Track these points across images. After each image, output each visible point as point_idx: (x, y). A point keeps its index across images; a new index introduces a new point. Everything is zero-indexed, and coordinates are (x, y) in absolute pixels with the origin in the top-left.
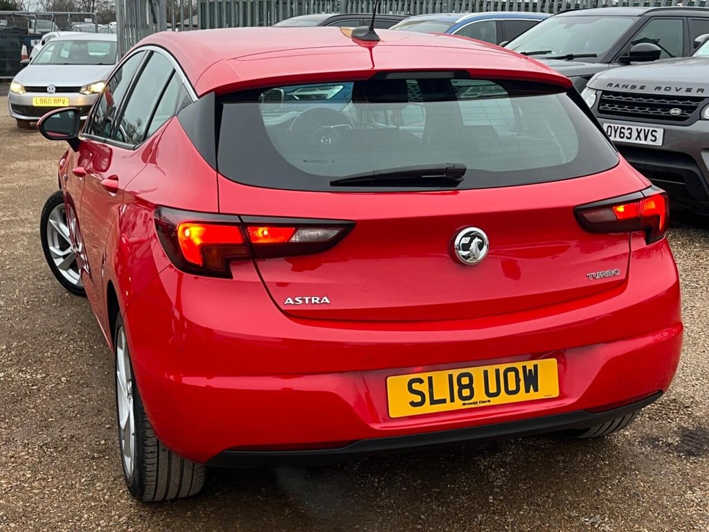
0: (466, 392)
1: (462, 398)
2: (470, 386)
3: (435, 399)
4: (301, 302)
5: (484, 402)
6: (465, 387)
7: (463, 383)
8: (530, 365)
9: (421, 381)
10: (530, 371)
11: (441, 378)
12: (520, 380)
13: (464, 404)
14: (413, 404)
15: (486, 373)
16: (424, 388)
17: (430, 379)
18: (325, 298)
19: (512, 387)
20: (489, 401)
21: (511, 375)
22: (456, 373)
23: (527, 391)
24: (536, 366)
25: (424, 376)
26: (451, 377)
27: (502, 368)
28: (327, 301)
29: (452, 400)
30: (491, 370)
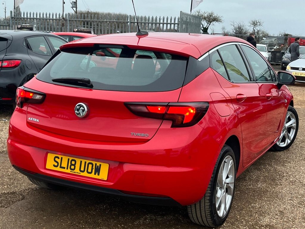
0: (73, 167)
1: (71, 169)
2: (74, 165)
3: (62, 166)
4: (32, 120)
5: (78, 173)
6: (73, 165)
7: (72, 163)
8: (98, 164)
9: (59, 158)
10: (98, 166)
11: (65, 159)
12: (93, 169)
13: (71, 171)
14: (54, 166)
15: (81, 162)
16: (59, 161)
17: (62, 158)
18: (38, 120)
19: (90, 170)
20: (80, 173)
21: (90, 166)
22: (71, 159)
23: (95, 174)
24: (100, 165)
25: (60, 156)
26: (69, 159)
27: (88, 162)
28: (38, 121)
29: (67, 169)
30: (83, 161)
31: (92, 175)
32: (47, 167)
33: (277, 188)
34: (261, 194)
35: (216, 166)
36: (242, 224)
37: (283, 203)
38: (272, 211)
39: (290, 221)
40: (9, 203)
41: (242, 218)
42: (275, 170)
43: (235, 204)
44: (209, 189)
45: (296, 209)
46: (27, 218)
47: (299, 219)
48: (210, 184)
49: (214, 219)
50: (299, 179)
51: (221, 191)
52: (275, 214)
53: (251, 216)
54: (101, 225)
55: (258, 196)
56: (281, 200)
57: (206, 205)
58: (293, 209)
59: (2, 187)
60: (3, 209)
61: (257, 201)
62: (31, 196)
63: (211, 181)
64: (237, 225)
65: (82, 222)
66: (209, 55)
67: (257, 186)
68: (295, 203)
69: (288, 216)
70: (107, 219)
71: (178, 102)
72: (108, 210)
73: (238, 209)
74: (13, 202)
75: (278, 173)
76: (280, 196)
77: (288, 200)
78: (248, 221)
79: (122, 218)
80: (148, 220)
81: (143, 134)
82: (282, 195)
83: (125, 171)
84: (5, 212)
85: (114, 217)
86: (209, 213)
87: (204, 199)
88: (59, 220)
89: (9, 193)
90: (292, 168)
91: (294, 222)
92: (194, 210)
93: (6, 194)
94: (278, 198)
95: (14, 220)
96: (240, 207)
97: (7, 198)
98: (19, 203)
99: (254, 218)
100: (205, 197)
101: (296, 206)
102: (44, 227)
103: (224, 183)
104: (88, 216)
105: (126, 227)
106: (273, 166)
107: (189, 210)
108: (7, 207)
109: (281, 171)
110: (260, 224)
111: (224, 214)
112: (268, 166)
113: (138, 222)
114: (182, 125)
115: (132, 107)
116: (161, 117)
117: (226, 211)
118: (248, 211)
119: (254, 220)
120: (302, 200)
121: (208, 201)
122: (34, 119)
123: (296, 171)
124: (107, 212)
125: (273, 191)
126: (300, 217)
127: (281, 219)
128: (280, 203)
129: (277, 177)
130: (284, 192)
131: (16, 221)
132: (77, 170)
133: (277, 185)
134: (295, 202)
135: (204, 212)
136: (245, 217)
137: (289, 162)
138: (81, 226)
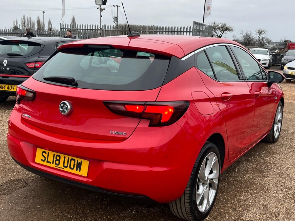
0: (57, 162)
1: (56, 164)
2: (59, 160)
3: (48, 161)
5: (62, 168)
9: (46, 153)
10: (79, 162)
13: (56, 166)
14: (42, 160)
15: (65, 157)
17: (48, 153)
20: (64, 169)
22: (56, 154)
24: (81, 161)
25: (47, 151)
26: (54, 154)
27: (71, 158)
31: (74, 171)
32: (36, 161)
33: (264, 181)
34: (247, 186)
35: (197, 164)
36: (224, 219)
37: (268, 196)
38: (256, 205)
39: (273, 216)
40: (12, 190)
41: (225, 212)
42: (264, 161)
43: (221, 197)
44: (188, 186)
45: (280, 203)
46: (22, 207)
47: (282, 214)
48: (190, 181)
49: (195, 215)
50: (286, 172)
51: (204, 187)
52: (259, 208)
53: (235, 209)
54: (88, 216)
55: (245, 188)
56: (266, 193)
57: (185, 202)
58: (278, 203)
59: (11, 174)
60: (4, 196)
61: (243, 193)
62: (34, 184)
63: (190, 178)
64: (219, 219)
65: (71, 212)
66: (194, 54)
67: (245, 178)
68: (280, 197)
69: (272, 210)
70: (96, 209)
71: (156, 101)
72: (100, 200)
73: (223, 202)
74: (15, 189)
75: (267, 165)
76: (266, 189)
77: (274, 193)
78: (231, 215)
79: (110, 209)
80: (134, 212)
81: (121, 133)
82: (268, 188)
83: (104, 168)
84: (4, 200)
85: (103, 207)
86: (189, 210)
87: (184, 196)
88: (51, 209)
89: (15, 180)
90: (280, 160)
91: (277, 218)
92: (174, 206)
93: (12, 181)
94: (264, 191)
95: (10, 208)
96: (226, 200)
97: (11, 186)
98: (21, 191)
99: (238, 212)
100: (185, 194)
101: (280, 200)
102: (34, 216)
103: (206, 179)
104: (79, 206)
105: (111, 219)
106: (263, 158)
107: (170, 205)
108: (8, 195)
109: (270, 163)
110: (243, 219)
111: (207, 209)
112: (258, 158)
113: (124, 214)
114: (160, 124)
115: (111, 106)
116: (139, 116)
117: (209, 205)
118: (233, 205)
119: (237, 215)
120: (287, 194)
121: (188, 198)
122: (27, 115)
123: (284, 163)
124: (98, 202)
125: (260, 183)
126: (283, 213)
127: (264, 215)
128: (265, 196)
129: (266, 169)
130: (270, 184)
131: (11, 209)
132: (61, 165)
133: (264, 176)
134: (281, 195)
135: (184, 208)
136: (229, 211)
137: (278, 154)
138: (69, 217)
